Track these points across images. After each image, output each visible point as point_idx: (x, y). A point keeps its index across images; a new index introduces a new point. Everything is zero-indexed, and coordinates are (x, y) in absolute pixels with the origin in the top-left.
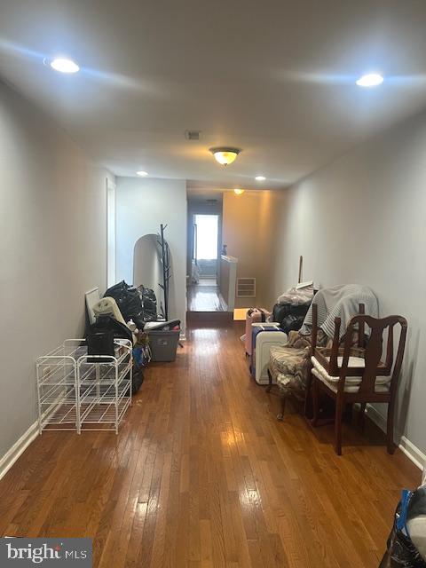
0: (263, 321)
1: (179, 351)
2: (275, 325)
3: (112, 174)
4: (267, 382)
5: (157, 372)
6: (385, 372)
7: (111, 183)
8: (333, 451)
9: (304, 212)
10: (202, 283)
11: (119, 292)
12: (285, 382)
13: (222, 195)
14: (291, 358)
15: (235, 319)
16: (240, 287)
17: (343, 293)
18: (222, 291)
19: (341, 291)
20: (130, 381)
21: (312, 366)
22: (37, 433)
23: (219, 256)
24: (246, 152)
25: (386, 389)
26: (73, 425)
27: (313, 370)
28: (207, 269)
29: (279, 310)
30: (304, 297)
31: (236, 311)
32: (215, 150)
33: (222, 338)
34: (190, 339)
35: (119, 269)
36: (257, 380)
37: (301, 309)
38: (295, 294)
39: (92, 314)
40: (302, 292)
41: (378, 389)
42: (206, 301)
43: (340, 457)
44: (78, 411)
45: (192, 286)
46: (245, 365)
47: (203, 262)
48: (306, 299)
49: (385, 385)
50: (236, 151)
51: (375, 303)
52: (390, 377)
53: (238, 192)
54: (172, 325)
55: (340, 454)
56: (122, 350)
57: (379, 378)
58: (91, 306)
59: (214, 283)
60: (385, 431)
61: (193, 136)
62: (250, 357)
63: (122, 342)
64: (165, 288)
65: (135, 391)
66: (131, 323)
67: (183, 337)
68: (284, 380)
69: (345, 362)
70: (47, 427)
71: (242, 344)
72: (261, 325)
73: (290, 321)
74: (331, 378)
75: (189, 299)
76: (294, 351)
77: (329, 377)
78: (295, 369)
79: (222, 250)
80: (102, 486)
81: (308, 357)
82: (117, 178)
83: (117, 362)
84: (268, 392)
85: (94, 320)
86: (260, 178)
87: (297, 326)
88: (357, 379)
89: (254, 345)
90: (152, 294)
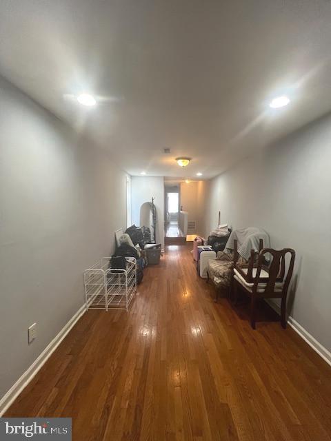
0: (203, 245)
1: (161, 258)
2: (210, 247)
3: (129, 175)
4: (206, 277)
5: (151, 270)
6: (280, 280)
7: (128, 179)
8: (250, 326)
9: (221, 191)
10: (172, 223)
11: (132, 231)
12: (218, 282)
13: (180, 184)
14: (221, 268)
15: (187, 240)
16: (189, 225)
17: (247, 232)
18: (181, 227)
19: (246, 230)
20: (135, 279)
21: (234, 274)
22: (85, 311)
23: (179, 211)
24: (194, 160)
25: (281, 291)
26: (104, 307)
27: (235, 276)
28: (174, 217)
29: (211, 239)
30: (225, 233)
31: (188, 236)
32: (178, 159)
33: (181, 250)
34: (167, 251)
35: (133, 219)
36: (201, 275)
37: (224, 239)
38: (218, 231)
39: (119, 242)
40: (222, 230)
41: (276, 290)
42: (173, 232)
43: (255, 331)
44: (106, 299)
45: (167, 225)
46: (193, 266)
47: (172, 214)
48: (225, 234)
49: (280, 288)
50: (189, 159)
51: (268, 238)
52: (283, 283)
53: (187, 182)
54: (157, 246)
55: (254, 328)
56: (130, 264)
57: (277, 284)
58: (118, 238)
59: (177, 223)
60: (280, 314)
61: (167, 151)
62: (197, 262)
63: (131, 259)
64: (154, 228)
65: (139, 283)
66: (138, 246)
67: (162, 251)
68: (217, 280)
69: (258, 273)
70: (90, 307)
71: (192, 254)
72: (202, 247)
73: (217, 245)
74: (248, 284)
75: (166, 231)
76: (221, 263)
77: (246, 283)
78: (224, 275)
79: (181, 208)
80: (115, 354)
81: (232, 268)
82: (131, 177)
83: (126, 272)
84: (207, 282)
85: (119, 245)
86: (199, 174)
87: (222, 248)
88: (264, 285)
89: (199, 258)
90: (148, 230)
